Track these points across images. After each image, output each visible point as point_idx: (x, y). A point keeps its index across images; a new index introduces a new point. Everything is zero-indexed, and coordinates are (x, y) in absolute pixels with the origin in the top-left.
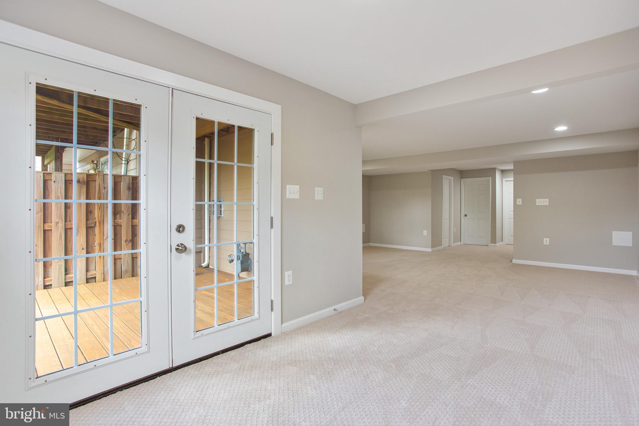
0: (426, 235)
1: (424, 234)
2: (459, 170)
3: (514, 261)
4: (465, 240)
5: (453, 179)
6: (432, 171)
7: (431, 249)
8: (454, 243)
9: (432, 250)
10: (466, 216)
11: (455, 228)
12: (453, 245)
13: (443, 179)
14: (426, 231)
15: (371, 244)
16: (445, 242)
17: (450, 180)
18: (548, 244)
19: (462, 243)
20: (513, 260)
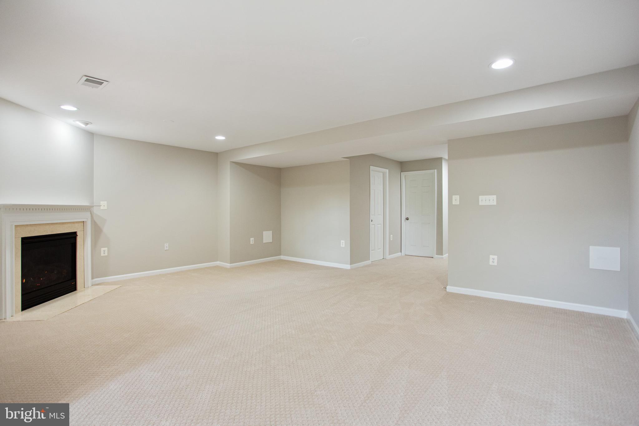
0: (344, 246)
1: (342, 246)
2: (399, 162)
3: (450, 289)
4: (408, 249)
5: (388, 171)
6: (352, 159)
7: (349, 266)
8: (389, 255)
9: (351, 267)
10: (408, 220)
11: (392, 236)
12: (388, 257)
13: (371, 171)
14: (344, 241)
15: (282, 257)
16: (376, 254)
17: (384, 174)
18: (495, 264)
19: (403, 253)
20: (448, 287)
